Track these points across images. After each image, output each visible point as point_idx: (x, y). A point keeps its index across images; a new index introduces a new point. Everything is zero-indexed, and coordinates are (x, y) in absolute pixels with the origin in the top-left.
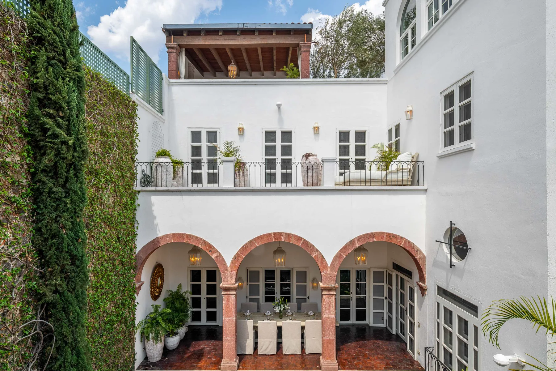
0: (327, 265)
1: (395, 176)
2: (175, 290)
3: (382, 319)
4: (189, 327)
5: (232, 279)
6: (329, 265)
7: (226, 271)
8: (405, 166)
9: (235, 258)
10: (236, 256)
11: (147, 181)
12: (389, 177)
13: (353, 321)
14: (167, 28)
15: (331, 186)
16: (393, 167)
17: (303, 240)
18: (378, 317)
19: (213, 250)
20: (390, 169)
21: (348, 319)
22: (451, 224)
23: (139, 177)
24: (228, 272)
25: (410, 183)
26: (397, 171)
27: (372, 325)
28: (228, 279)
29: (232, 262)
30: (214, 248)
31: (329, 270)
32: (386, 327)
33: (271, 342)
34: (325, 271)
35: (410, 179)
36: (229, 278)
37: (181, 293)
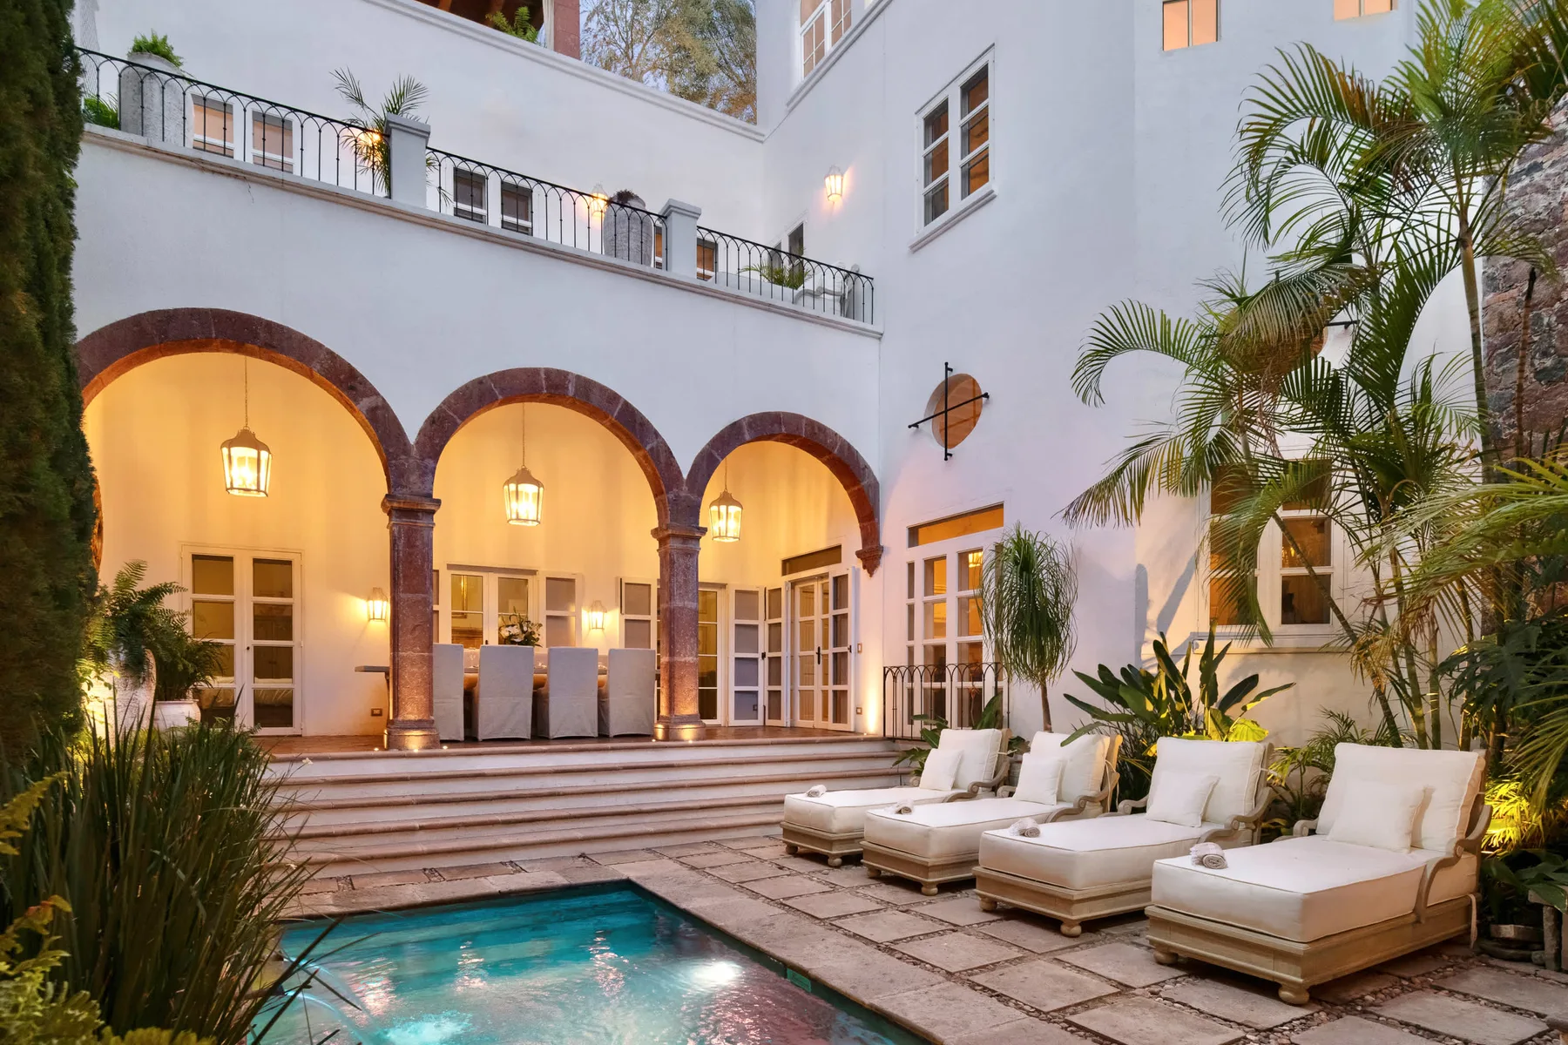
0: (680, 472)
3: (755, 708)
5: (423, 483)
6: (685, 476)
7: (403, 457)
9: (434, 422)
10: (437, 416)
17: (621, 402)
19: (360, 388)
22: (947, 369)
24: (411, 461)
27: (732, 722)
28: (411, 480)
29: (422, 432)
30: (364, 382)
31: (685, 488)
33: (518, 703)
34: (675, 490)
36: (413, 478)
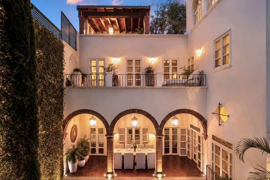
1: (191, 82)
2: (83, 138)
3: (185, 152)
4: (90, 156)
6: (159, 125)
7: (108, 128)
8: (197, 77)
11: (69, 83)
12: (189, 82)
13: (171, 153)
14: (79, 7)
15: (160, 86)
16: (191, 77)
18: (183, 151)
19: (102, 118)
20: (189, 78)
21: (169, 152)
22: (219, 104)
23: (65, 81)
24: (110, 129)
25: (199, 85)
26: (193, 79)
27: (180, 155)
28: (110, 132)
31: (159, 127)
32: (187, 157)
34: (157, 128)
35: (199, 83)
37: (86, 139)
